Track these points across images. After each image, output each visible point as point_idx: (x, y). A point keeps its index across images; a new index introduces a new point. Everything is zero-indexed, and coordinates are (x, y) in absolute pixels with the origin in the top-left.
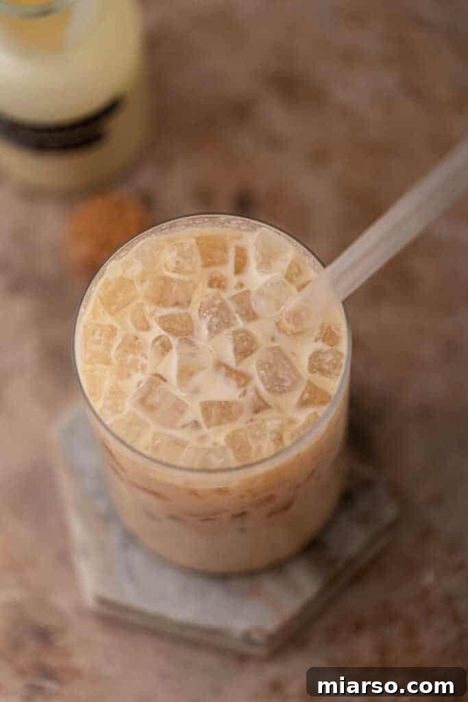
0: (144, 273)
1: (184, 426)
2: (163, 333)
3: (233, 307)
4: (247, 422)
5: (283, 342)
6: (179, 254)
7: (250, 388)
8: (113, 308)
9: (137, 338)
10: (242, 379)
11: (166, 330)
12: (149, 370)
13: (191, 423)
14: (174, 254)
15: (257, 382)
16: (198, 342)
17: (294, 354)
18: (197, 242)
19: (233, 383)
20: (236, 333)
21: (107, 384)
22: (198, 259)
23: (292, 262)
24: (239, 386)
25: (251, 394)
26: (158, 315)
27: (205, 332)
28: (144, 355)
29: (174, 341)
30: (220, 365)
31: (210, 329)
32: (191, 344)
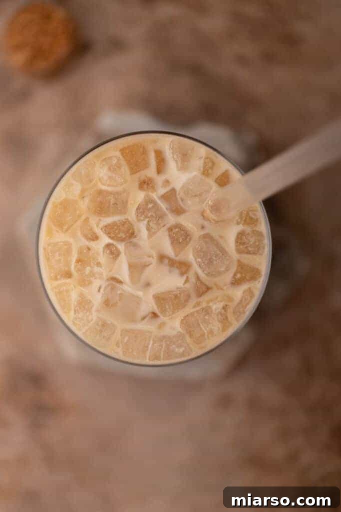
0: (83, 191)
1: (144, 318)
2: (110, 241)
3: (163, 206)
4: (194, 307)
5: (210, 229)
6: (109, 169)
7: (191, 275)
8: (65, 228)
9: (89, 249)
10: (183, 267)
11: (112, 238)
12: (105, 275)
13: (148, 314)
14: (106, 168)
15: (196, 267)
16: (141, 243)
17: (221, 237)
18: (122, 154)
19: (177, 271)
20: (170, 230)
21: (74, 296)
22: (125, 169)
23: (206, 158)
24: (182, 274)
25: (193, 279)
26: (102, 224)
27: (144, 233)
28: (99, 264)
29: (121, 247)
30: (162, 258)
31: (148, 229)
32: (136, 245)
